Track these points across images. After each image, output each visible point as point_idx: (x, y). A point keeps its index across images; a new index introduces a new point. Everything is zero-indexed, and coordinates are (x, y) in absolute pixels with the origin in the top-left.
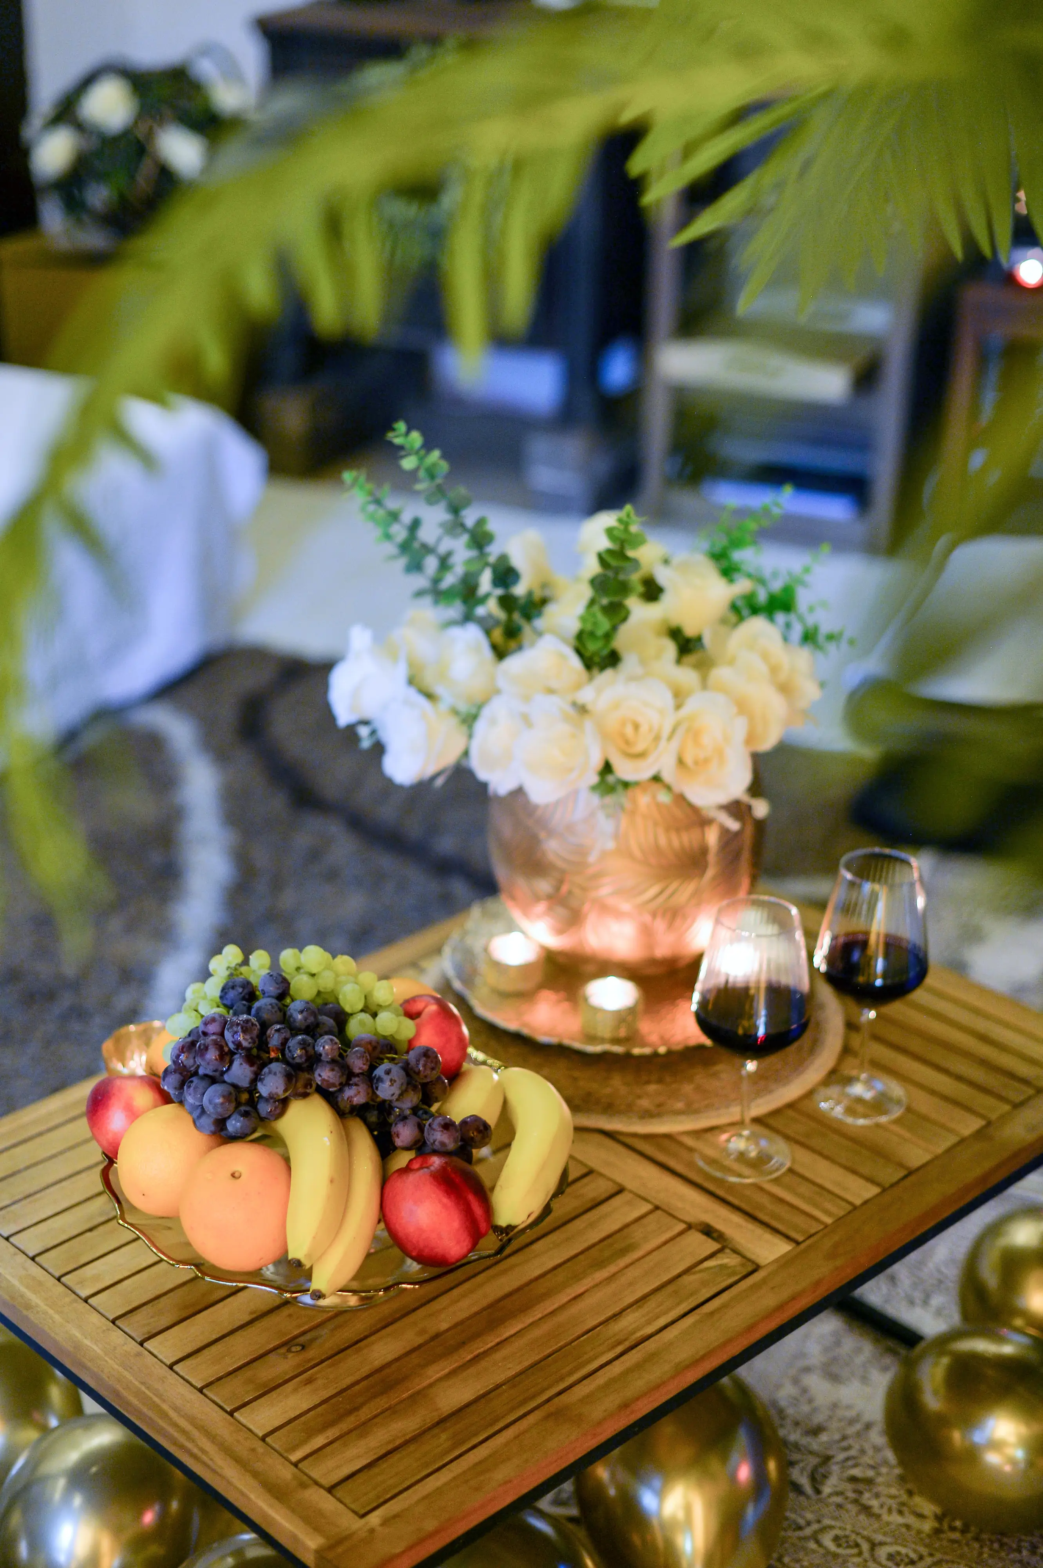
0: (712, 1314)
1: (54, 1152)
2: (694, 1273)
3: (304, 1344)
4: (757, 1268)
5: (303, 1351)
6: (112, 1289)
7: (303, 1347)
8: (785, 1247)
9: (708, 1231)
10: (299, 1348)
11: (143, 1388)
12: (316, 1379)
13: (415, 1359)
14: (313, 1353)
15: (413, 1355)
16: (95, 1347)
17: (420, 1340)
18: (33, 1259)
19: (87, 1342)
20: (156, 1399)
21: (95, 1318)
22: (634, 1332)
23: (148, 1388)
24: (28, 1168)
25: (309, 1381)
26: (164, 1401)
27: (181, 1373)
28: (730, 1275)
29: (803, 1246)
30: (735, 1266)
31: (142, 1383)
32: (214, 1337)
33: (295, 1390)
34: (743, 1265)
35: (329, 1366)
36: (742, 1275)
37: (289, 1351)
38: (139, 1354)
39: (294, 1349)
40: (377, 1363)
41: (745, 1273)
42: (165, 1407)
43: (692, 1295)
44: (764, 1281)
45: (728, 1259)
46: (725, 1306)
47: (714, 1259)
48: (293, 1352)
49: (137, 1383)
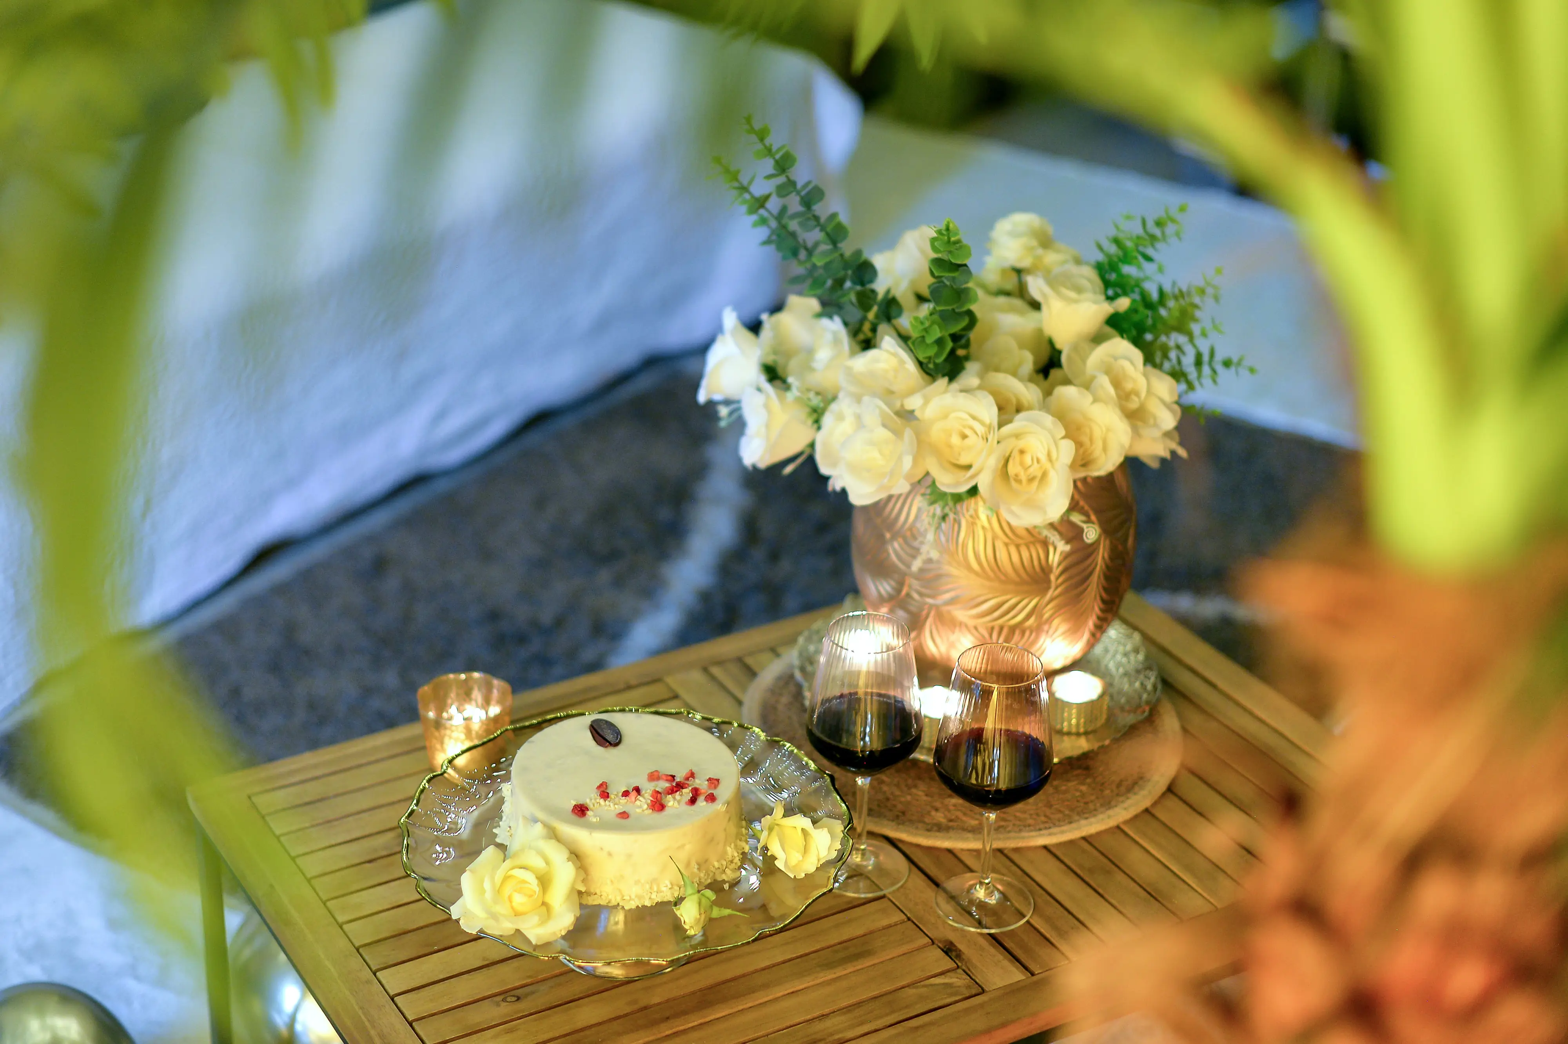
0: (917, 1028)
1: (366, 784)
2: (917, 987)
3: (520, 996)
4: (983, 991)
5: (517, 1002)
6: (369, 918)
7: (518, 999)
8: (1017, 975)
9: (949, 950)
10: (514, 999)
11: (360, 1013)
12: (517, 1030)
13: (615, 1026)
14: (525, 1006)
15: (615, 1023)
16: (332, 970)
17: (628, 1010)
18: (309, 881)
19: (328, 964)
20: (367, 1023)
21: (343, 943)
22: (832, 1034)
23: (364, 1014)
24: (336, 796)
25: (510, 1031)
26: (374, 1027)
27: (399, 1005)
28: (952, 995)
29: (1035, 978)
30: (959, 987)
31: (362, 1008)
32: (442, 977)
33: (496, 1036)
34: (968, 987)
35: (536, 1020)
36: (964, 996)
37: (504, 1000)
38: (368, 982)
39: (509, 999)
40: (580, 1025)
41: (967, 995)
42: (373, 1033)
43: (907, 1007)
44: (982, 1006)
45: (958, 980)
46: (931, 1024)
47: (943, 976)
48: (508, 1002)
49: (356, 1007)
